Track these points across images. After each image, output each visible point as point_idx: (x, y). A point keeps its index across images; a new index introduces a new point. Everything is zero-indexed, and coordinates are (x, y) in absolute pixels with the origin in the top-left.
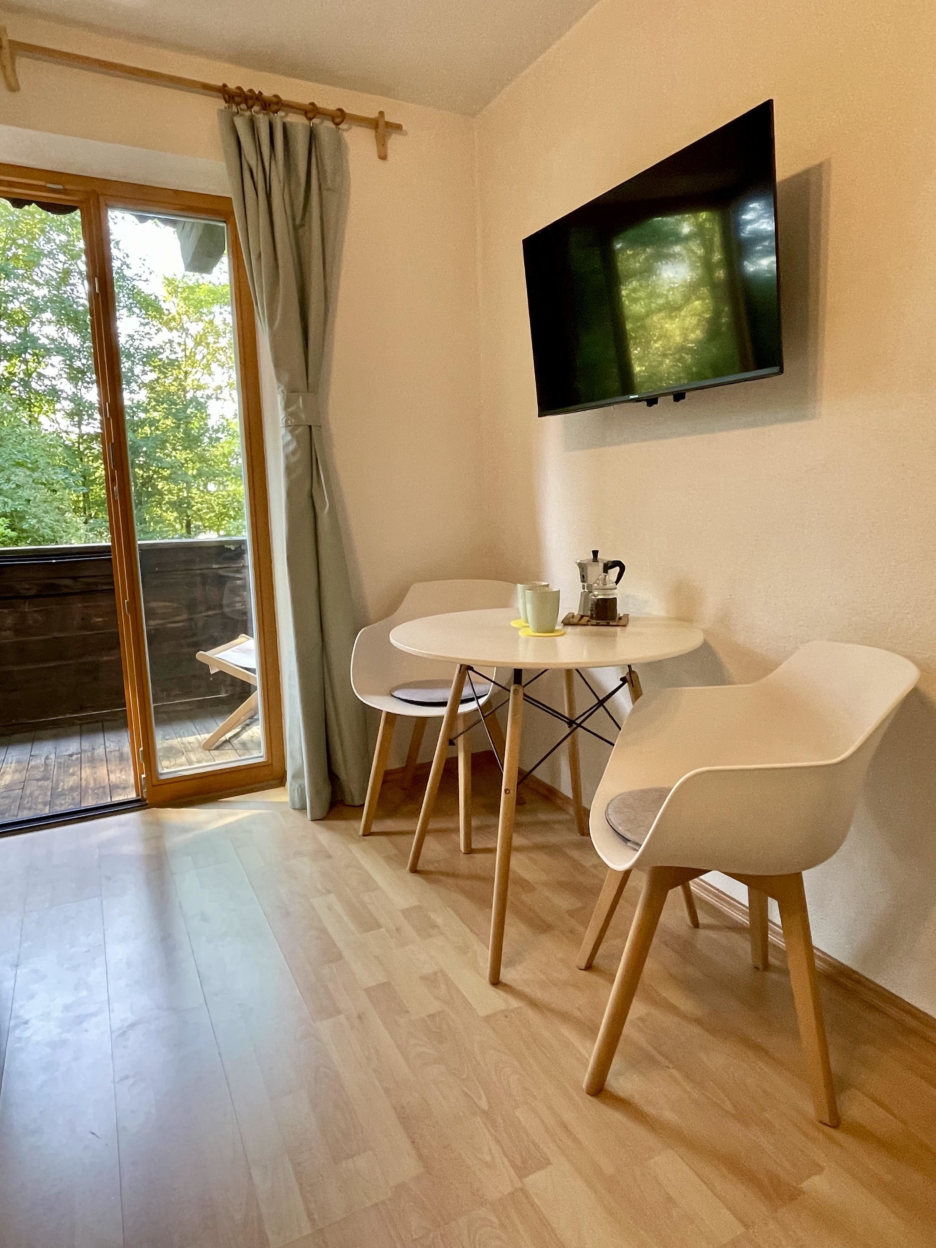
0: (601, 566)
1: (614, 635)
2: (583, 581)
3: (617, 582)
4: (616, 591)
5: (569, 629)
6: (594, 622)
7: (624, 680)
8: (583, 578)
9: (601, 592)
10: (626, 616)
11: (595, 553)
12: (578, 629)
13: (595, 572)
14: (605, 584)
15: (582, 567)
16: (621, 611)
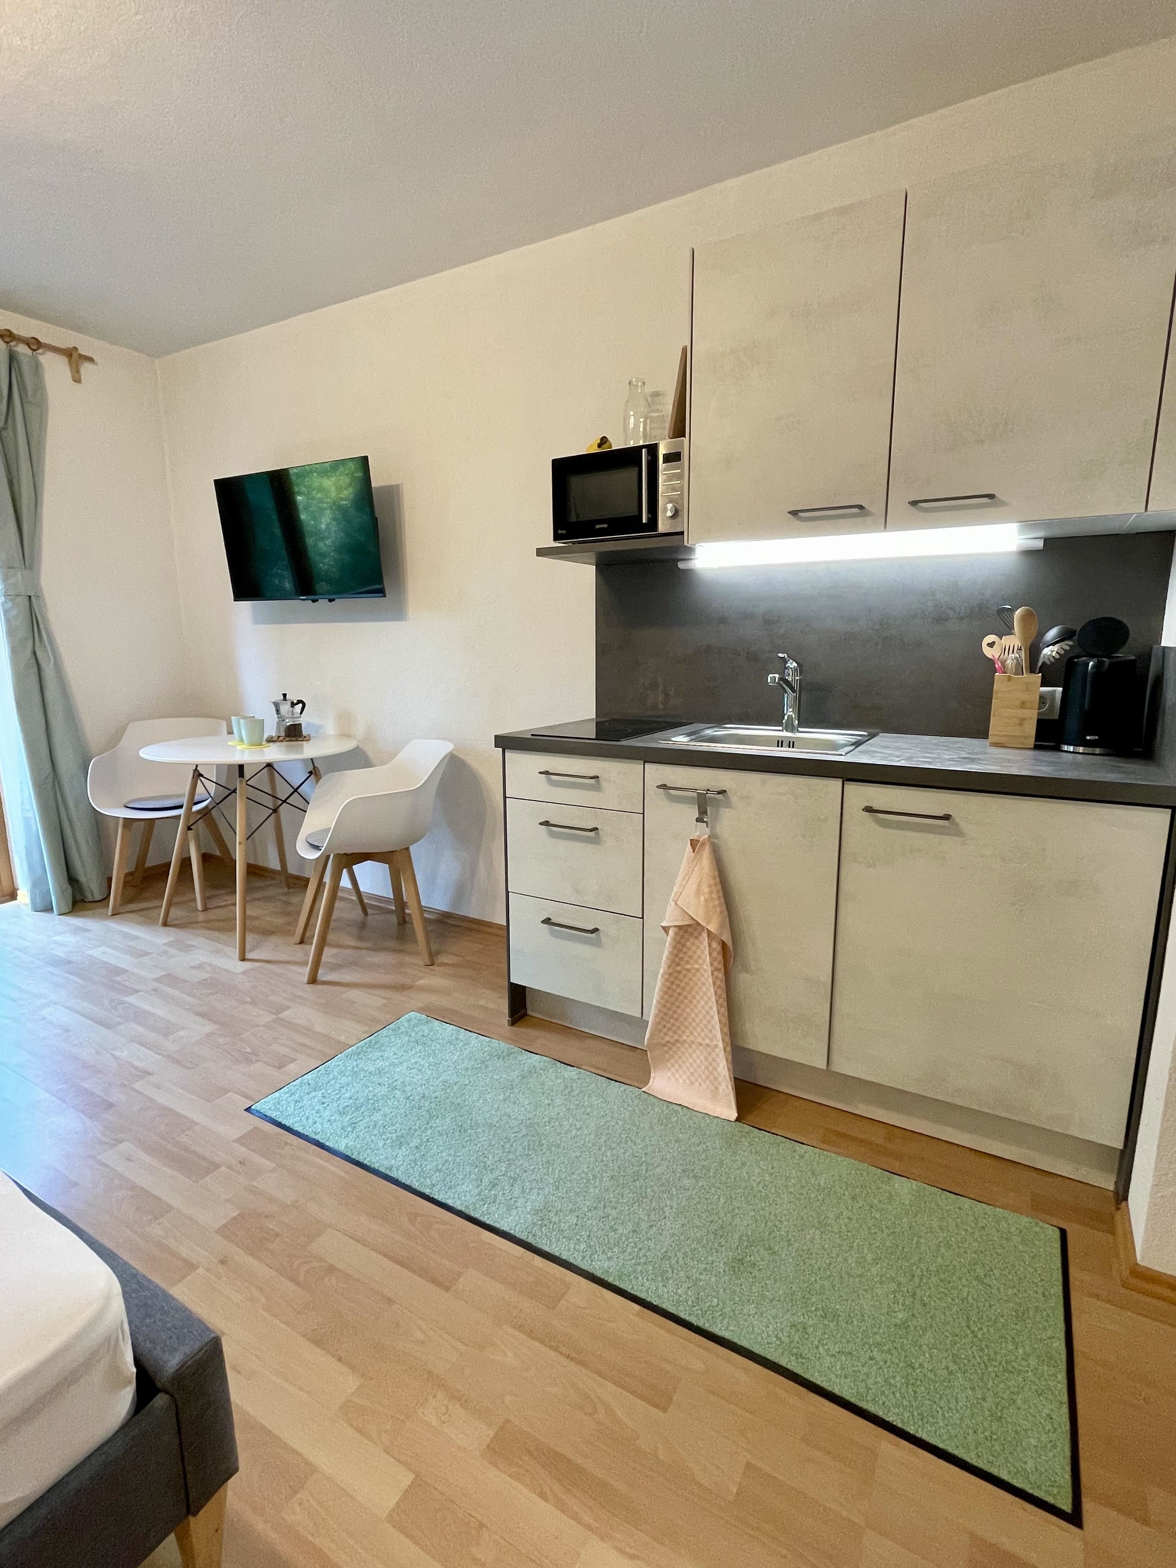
0: (289, 703)
1: (302, 745)
2: (278, 714)
3: (301, 713)
4: (301, 719)
5: (271, 744)
6: (288, 739)
7: (311, 773)
8: (278, 711)
9: (292, 720)
10: (309, 735)
11: (285, 695)
12: (278, 743)
13: (285, 708)
14: (293, 715)
15: (277, 705)
16: (305, 732)
